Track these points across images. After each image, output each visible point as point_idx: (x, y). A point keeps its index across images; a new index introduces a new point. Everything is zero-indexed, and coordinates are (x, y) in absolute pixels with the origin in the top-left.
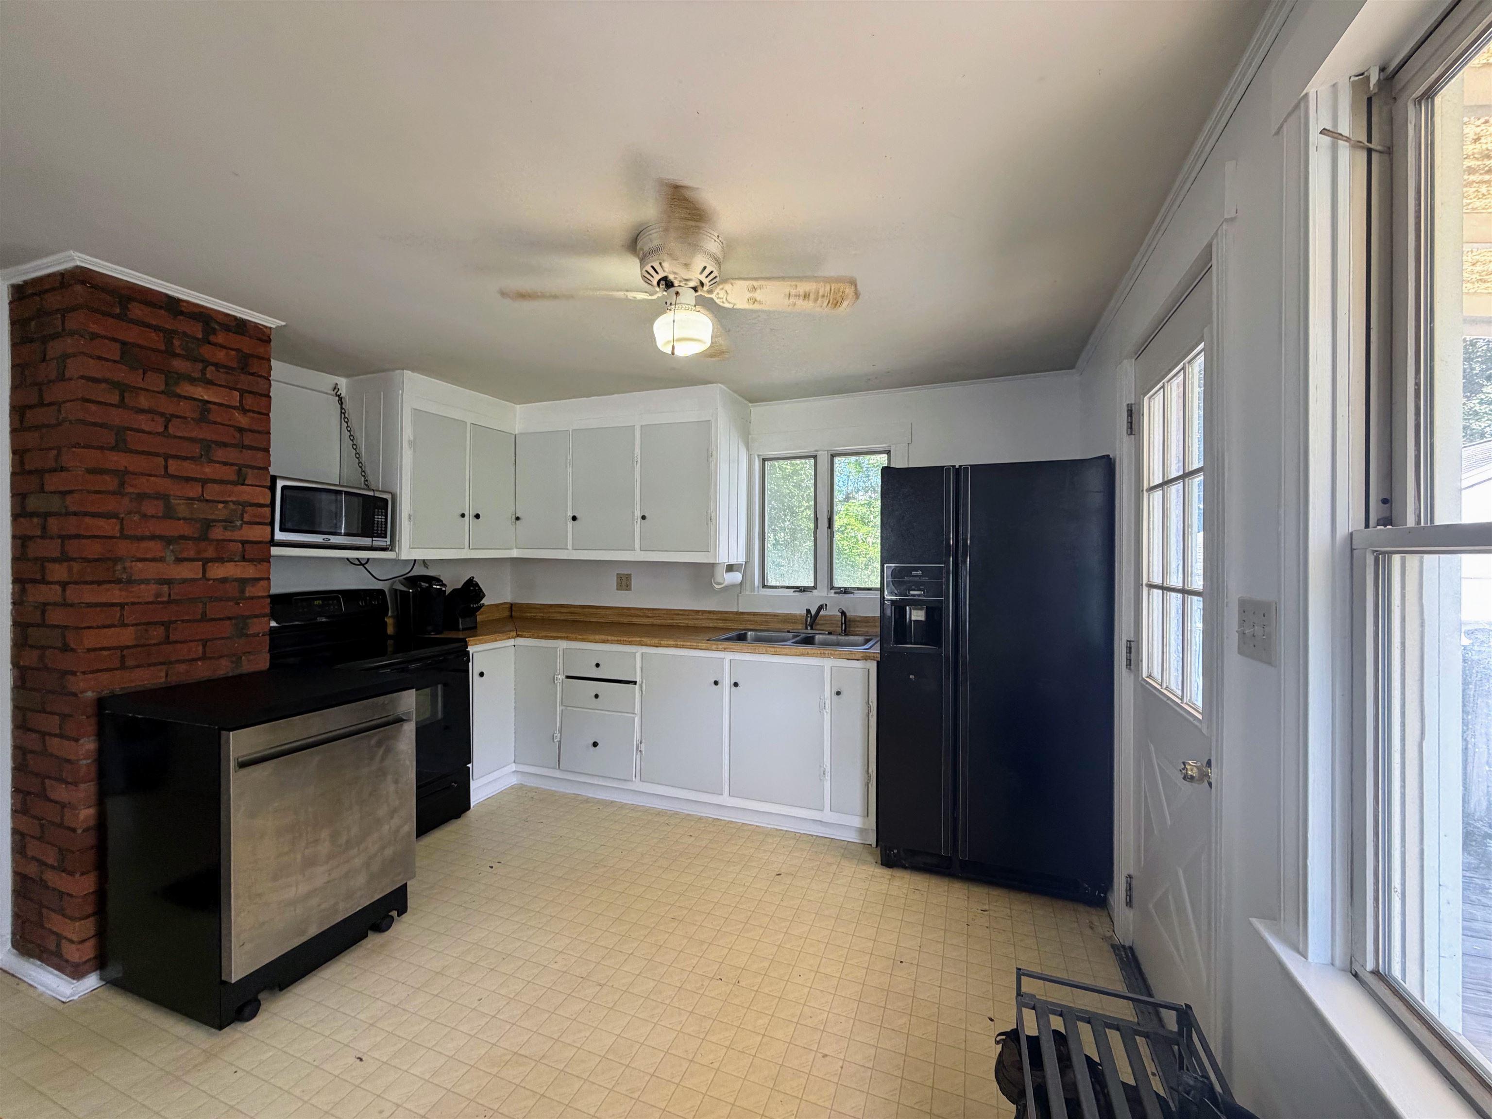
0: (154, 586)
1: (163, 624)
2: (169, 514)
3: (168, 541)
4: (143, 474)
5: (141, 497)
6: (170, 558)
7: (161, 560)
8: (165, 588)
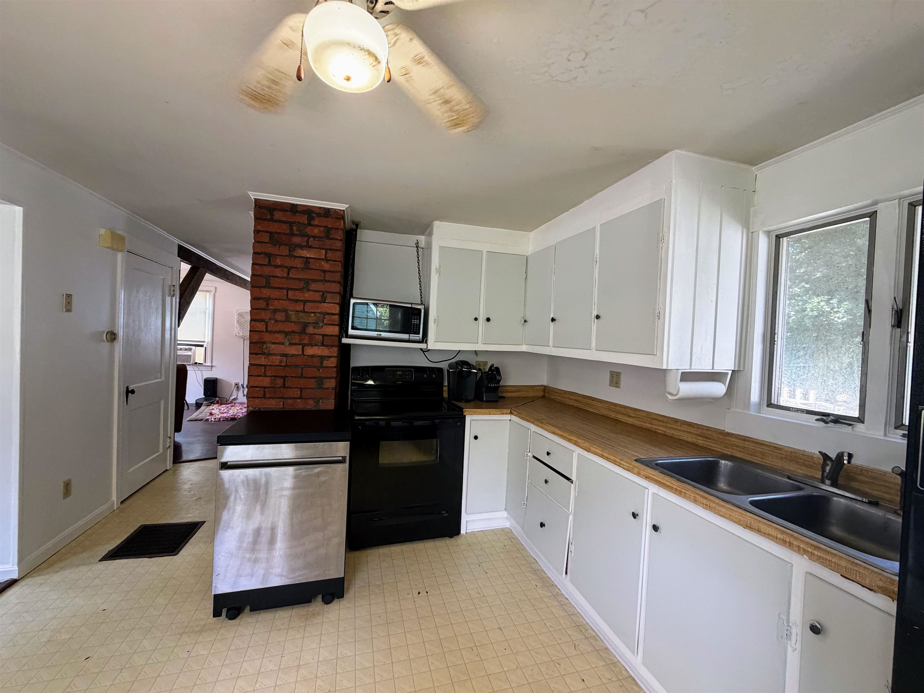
0: (279, 357)
1: (282, 377)
2: (288, 320)
3: (286, 334)
4: (276, 299)
5: (275, 311)
6: (287, 343)
7: (283, 344)
8: (285, 358)
